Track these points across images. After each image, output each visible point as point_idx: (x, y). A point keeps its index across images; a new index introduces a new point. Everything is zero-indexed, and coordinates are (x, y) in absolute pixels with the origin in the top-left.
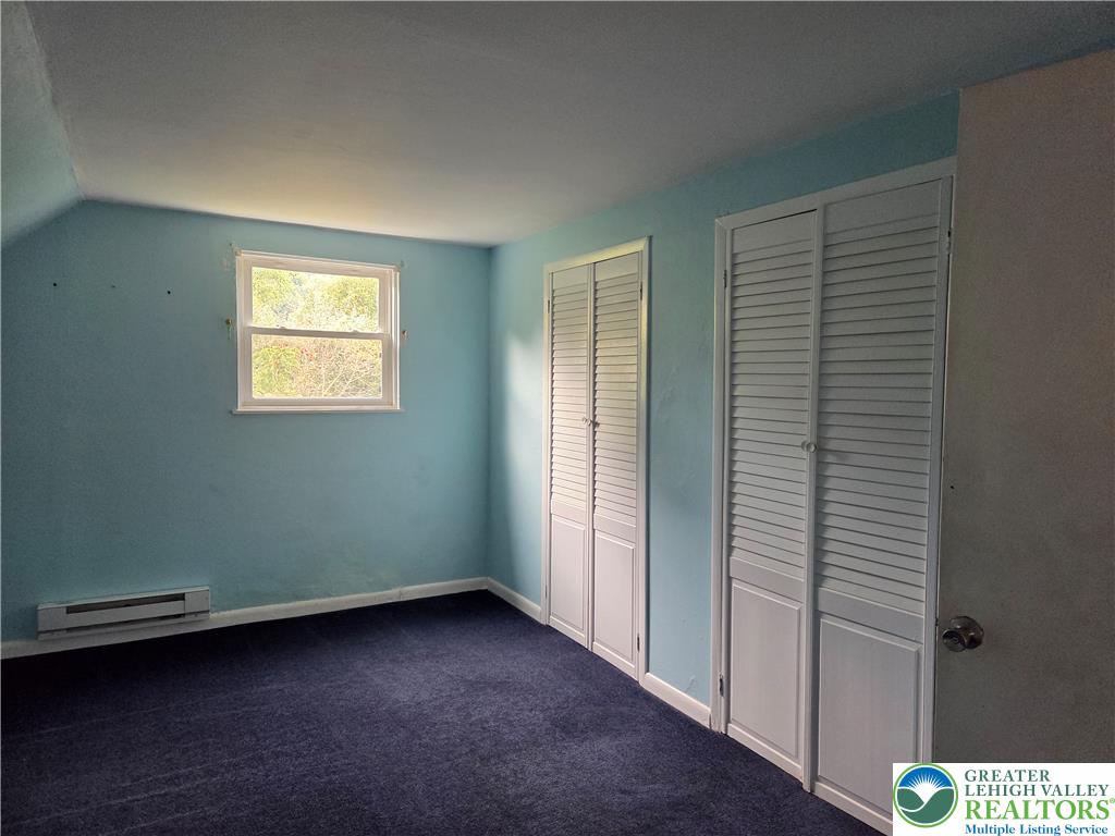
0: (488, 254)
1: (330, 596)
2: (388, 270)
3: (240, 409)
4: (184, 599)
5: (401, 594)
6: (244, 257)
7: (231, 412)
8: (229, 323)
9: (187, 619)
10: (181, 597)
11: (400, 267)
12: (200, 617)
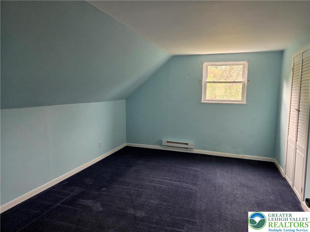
0: (282, 52)
1: (223, 152)
2: (245, 62)
3: (203, 101)
4: (188, 145)
5: (243, 156)
6: (205, 64)
7: (200, 102)
8: (200, 81)
9: (189, 149)
10: (187, 144)
11: (248, 61)
12: (191, 150)
